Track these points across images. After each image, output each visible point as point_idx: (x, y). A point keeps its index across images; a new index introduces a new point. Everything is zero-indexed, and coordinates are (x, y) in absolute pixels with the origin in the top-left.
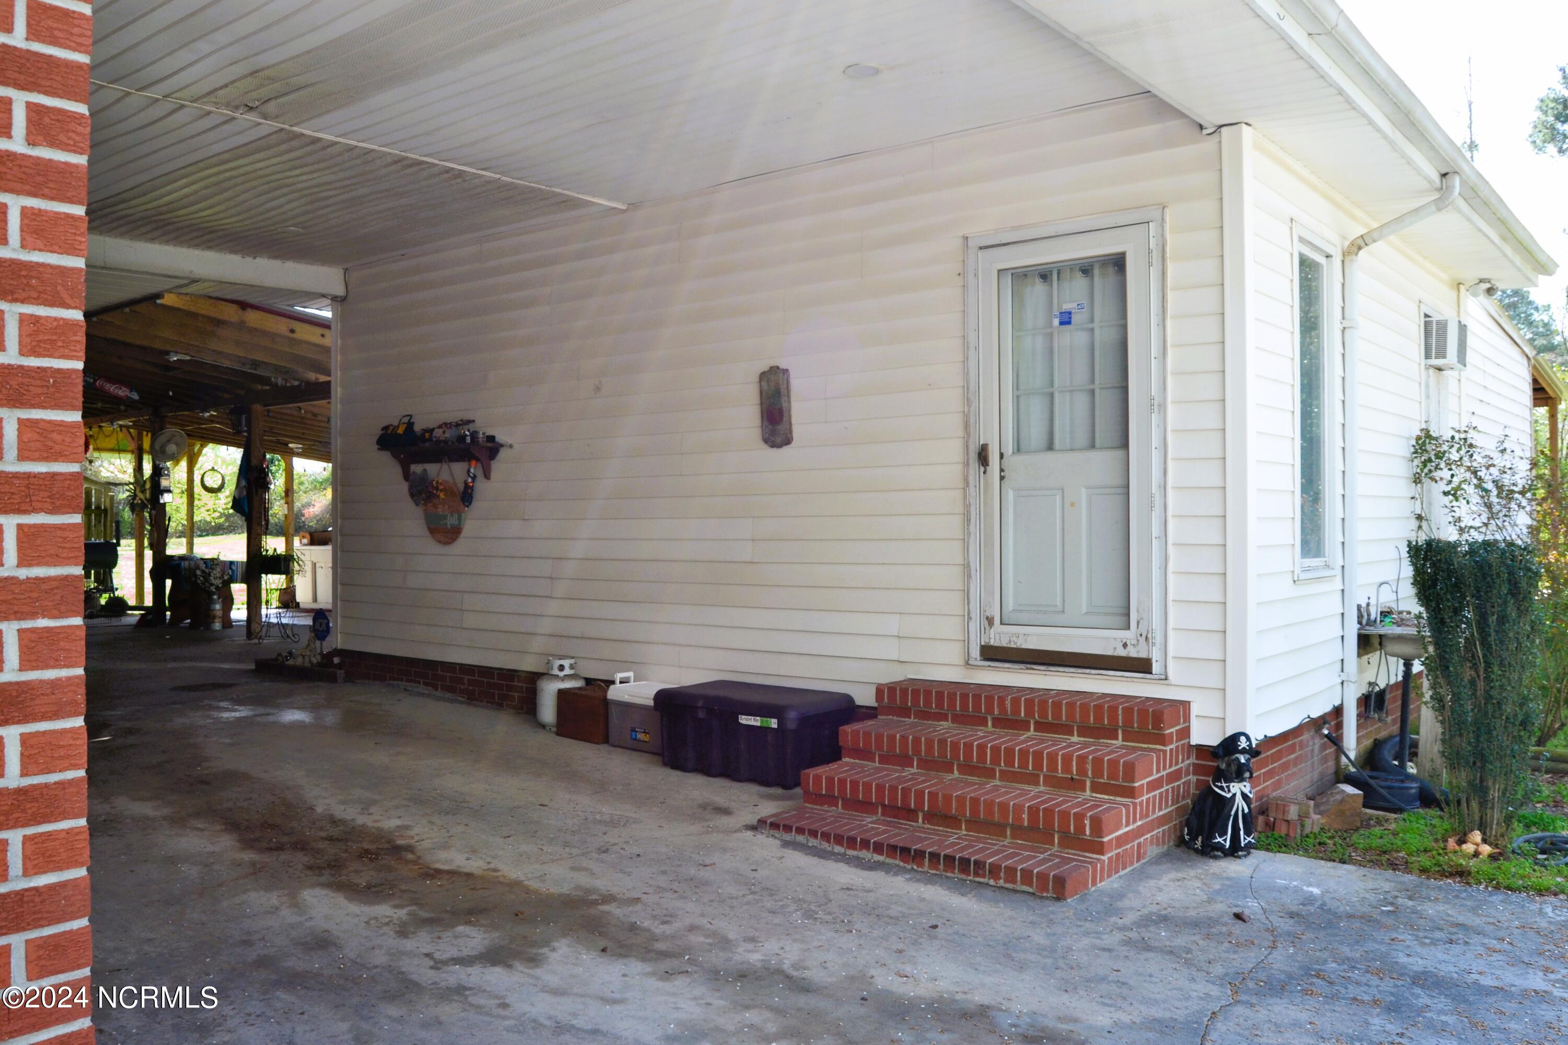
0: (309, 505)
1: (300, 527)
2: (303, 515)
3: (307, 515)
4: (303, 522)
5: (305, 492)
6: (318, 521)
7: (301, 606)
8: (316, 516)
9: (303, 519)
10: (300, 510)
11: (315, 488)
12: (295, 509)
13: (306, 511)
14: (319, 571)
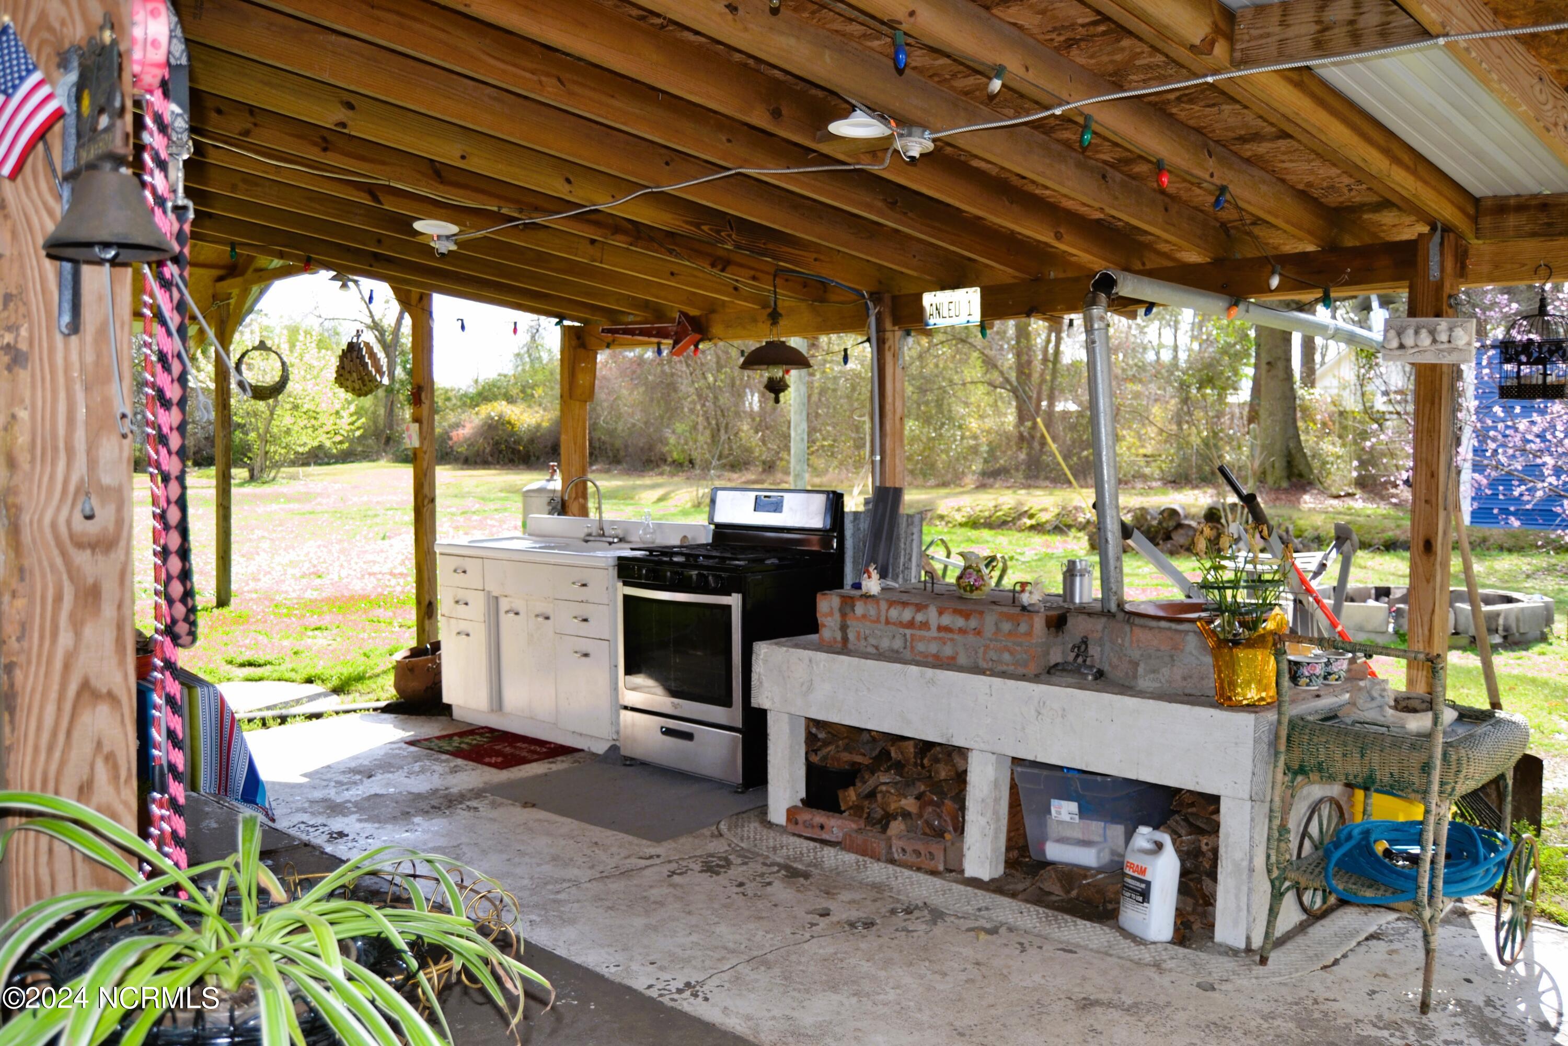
0: (457, 425)
1: (447, 454)
2: (450, 438)
3: (455, 439)
4: (451, 447)
5: (452, 410)
6: (469, 446)
7: (456, 713)
8: (466, 440)
9: (450, 443)
10: (447, 433)
11: (464, 404)
12: (438, 430)
13: (454, 434)
14: (507, 620)
